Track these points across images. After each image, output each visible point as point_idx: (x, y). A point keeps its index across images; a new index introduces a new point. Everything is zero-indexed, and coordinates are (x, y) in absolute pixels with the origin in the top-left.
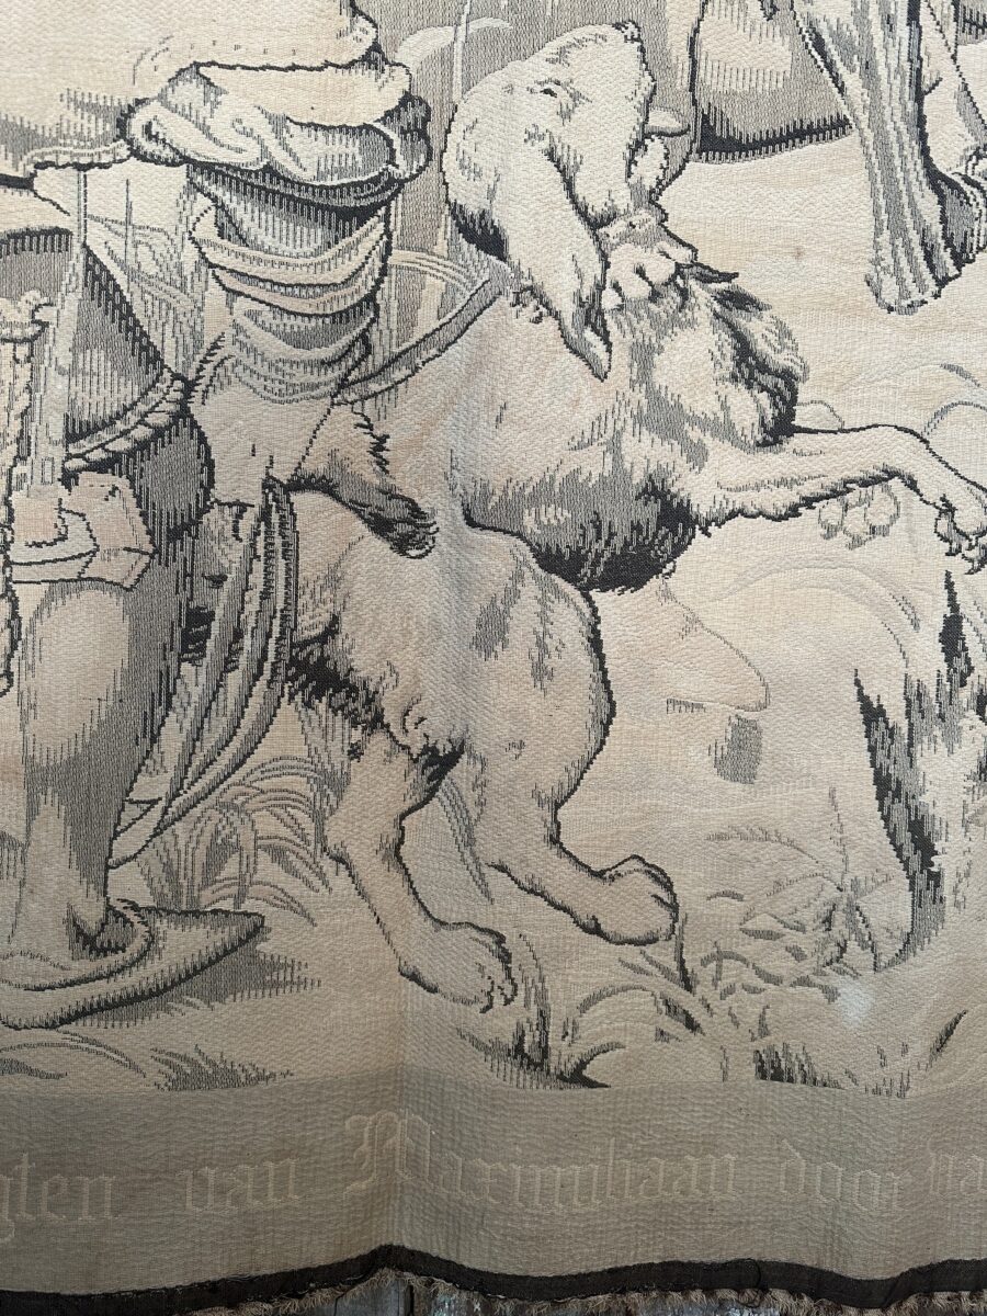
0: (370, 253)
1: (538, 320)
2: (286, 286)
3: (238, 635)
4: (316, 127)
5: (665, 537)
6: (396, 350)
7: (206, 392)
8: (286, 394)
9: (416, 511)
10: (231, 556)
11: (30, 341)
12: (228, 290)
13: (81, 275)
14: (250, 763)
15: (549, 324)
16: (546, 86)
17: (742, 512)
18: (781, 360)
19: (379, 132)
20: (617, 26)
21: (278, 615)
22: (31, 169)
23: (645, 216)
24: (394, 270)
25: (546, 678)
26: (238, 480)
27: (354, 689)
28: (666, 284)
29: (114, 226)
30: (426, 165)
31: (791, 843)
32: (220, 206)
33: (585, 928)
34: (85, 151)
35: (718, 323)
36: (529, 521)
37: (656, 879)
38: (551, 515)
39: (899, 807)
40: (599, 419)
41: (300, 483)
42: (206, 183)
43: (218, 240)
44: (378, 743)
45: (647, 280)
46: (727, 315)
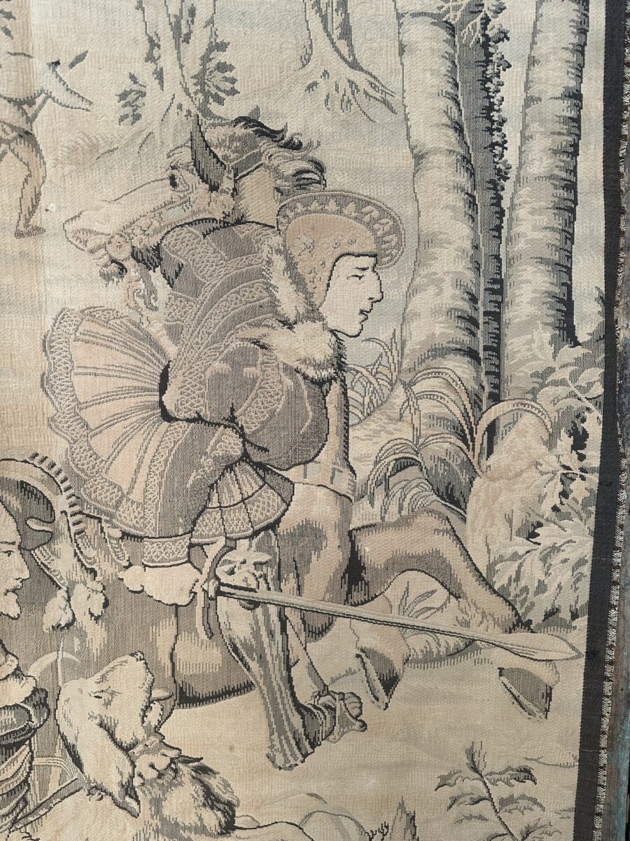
15: (107, 800)
28: (166, 769)
30: (48, 718)
35: (195, 781)
40: (137, 835)
45: (156, 769)
46: (199, 776)
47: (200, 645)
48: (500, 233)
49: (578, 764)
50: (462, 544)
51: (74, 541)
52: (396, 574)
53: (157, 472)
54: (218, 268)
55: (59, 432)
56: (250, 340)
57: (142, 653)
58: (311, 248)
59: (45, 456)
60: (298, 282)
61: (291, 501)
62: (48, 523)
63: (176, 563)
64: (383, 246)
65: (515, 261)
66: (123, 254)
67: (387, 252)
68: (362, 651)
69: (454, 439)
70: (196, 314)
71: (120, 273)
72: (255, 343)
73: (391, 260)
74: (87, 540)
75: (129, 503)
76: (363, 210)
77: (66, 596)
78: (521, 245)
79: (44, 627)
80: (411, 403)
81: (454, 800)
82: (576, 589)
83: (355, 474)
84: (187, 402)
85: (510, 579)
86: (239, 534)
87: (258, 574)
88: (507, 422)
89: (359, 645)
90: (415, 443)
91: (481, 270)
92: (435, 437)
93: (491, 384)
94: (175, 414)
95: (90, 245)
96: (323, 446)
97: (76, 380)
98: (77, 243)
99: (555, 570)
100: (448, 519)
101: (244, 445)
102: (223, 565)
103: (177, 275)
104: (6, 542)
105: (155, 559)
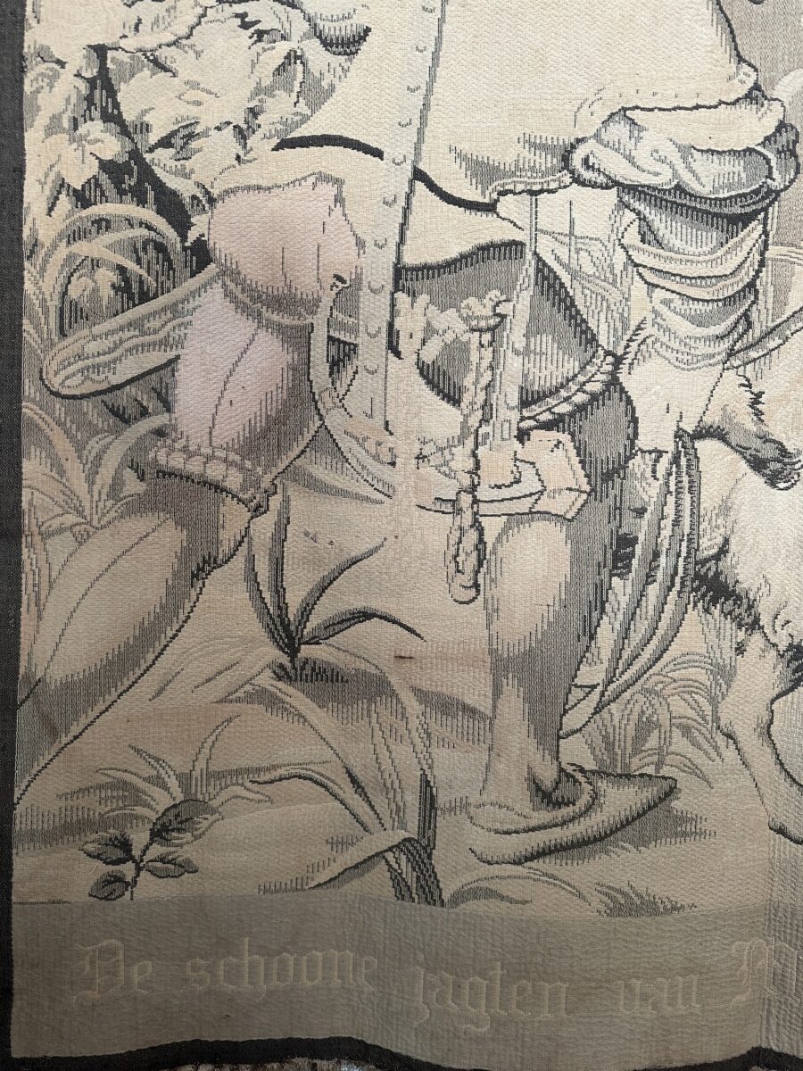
0: (751, 249)
2: (691, 278)
3: (656, 555)
4: (713, 152)
6: (771, 325)
7: (631, 364)
8: (689, 364)
9: (784, 451)
10: (649, 492)
11: (492, 329)
12: (649, 284)
13: (533, 276)
14: (666, 657)
19: (758, 153)
21: (685, 538)
22: (495, 196)
24: (770, 262)
26: (656, 433)
27: (739, 598)
29: (561, 237)
32: (642, 218)
34: (537, 180)
41: (703, 433)
42: (632, 201)
43: (641, 245)
44: (756, 641)
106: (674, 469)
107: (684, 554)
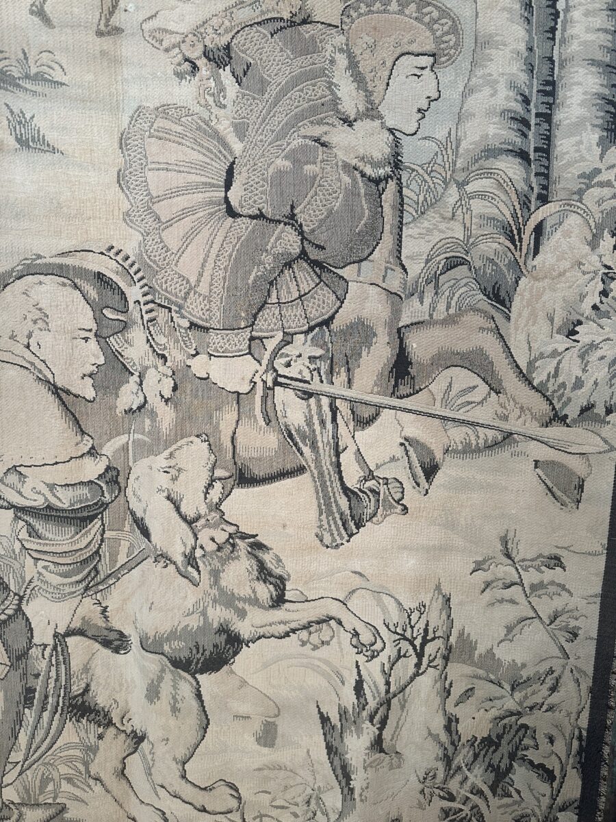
0: (95, 534)
1: (166, 567)
2: (60, 553)
3: (46, 697)
4: (68, 485)
5: (229, 648)
6: (110, 572)
7: (28, 600)
8: (62, 598)
9: (121, 634)
10: (42, 665)
12: (34, 558)
14: (55, 747)
15: (171, 568)
16: (165, 470)
17: (264, 636)
18: (278, 571)
19: (96, 483)
20: (198, 436)
21: (63, 687)
23: (215, 516)
25: (177, 713)
26: (42, 635)
27: (98, 712)
28: (224, 543)
30: (119, 494)
31: (291, 771)
32: (29, 525)
33: (199, 810)
35: (250, 556)
36: (166, 648)
37: (231, 788)
38: (176, 644)
39: (336, 759)
40: (196, 602)
41: (70, 633)
42: (22, 516)
43: (29, 538)
44: (112, 730)
45: (215, 542)
46: (254, 552)
47: (258, 430)
48: (554, 35)
49: (605, 552)
50: (505, 342)
51: (146, 328)
52: (440, 369)
53: (222, 267)
54: (284, 66)
55: (133, 226)
56: (311, 138)
57: (207, 435)
58: (372, 48)
59: (120, 249)
60: (359, 79)
61: (345, 299)
62: (122, 312)
63: (238, 354)
64: (442, 46)
65: (568, 63)
66: (196, 53)
67: (446, 52)
68: (406, 439)
69: (502, 239)
70: (261, 112)
71: (192, 72)
72: (315, 141)
73: (448, 60)
74: (159, 328)
75: (197, 296)
76: (424, 11)
77: (138, 380)
78: (574, 47)
79: (117, 411)
80: (463, 202)
81: (488, 585)
82: (611, 386)
83: (407, 273)
84: (250, 199)
85: (549, 374)
86: (296, 329)
87: (312, 367)
88: (554, 222)
89: (403, 435)
90: (465, 242)
91: (535, 72)
92: (485, 237)
93: (540, 185)
94: (239, 211)
95: (166, 44)
96: (378, 243)
97: (150, 175)
98: (153, 42)
99: (592, 368)
100: (493, 318)
101: (302, 243)
102: (281, 357)
103: (245, 74)
104: (84, 329)
105: (219, 350)
106: (54, 653)
107: (62, 695)
